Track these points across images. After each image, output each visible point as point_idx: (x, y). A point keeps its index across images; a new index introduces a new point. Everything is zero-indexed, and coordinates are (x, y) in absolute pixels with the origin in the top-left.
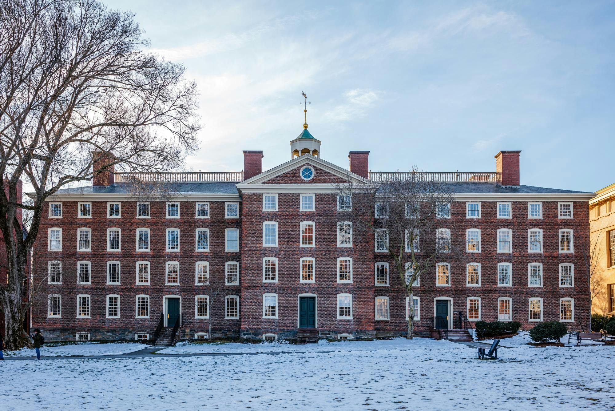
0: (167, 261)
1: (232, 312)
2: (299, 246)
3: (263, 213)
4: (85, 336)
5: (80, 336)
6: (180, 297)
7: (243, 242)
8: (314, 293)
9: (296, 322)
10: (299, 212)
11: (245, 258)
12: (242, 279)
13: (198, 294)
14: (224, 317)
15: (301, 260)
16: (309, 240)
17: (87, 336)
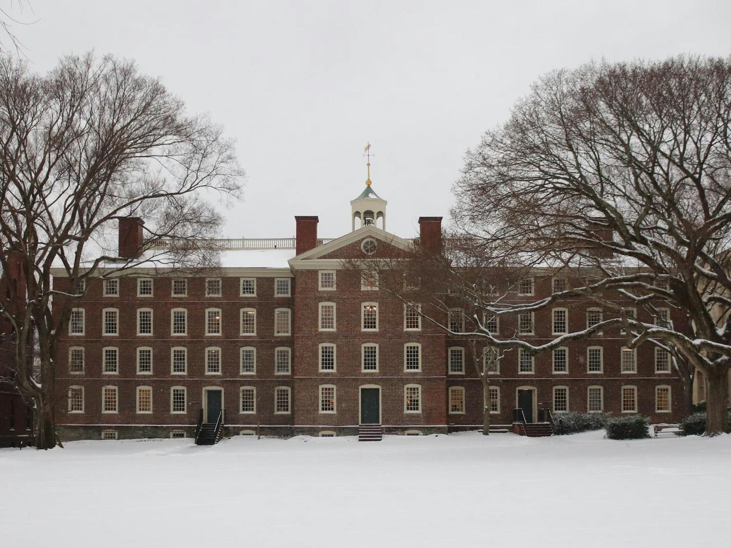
0: (207, 347)
1: (283, 406)
2: (360, 331)
3: (319, 292)
4: (111, 434)
5: (106, 434)
6: (222, 389)
7: (296, 325)
8: (378, 384)
9: (358, 417)
10: (360, 291)
11: (298, 344)
12: (295, 368)
13: (243, 385)
14: (274, 412)
15: (363, 346)
16: (371, 323)
17: (114, 434)
